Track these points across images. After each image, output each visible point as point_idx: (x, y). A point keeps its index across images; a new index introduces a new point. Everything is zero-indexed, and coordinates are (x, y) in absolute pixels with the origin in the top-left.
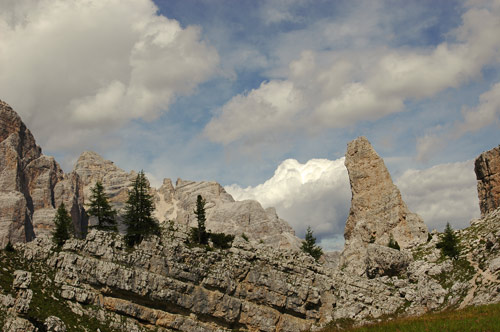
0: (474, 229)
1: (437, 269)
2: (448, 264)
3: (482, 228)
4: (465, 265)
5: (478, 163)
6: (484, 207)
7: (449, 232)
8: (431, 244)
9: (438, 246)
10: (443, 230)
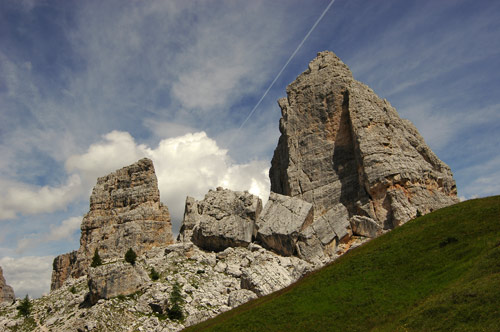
0: (43, 299)
1: (13, 323)
2: (21, 320)
3: (48, 299)
4: (32, 321)
5: (56, 260)
6: (53, 287)
7: (27, 299)
8: (13, 306)
9: (18, 308)
10: (23, 298)
